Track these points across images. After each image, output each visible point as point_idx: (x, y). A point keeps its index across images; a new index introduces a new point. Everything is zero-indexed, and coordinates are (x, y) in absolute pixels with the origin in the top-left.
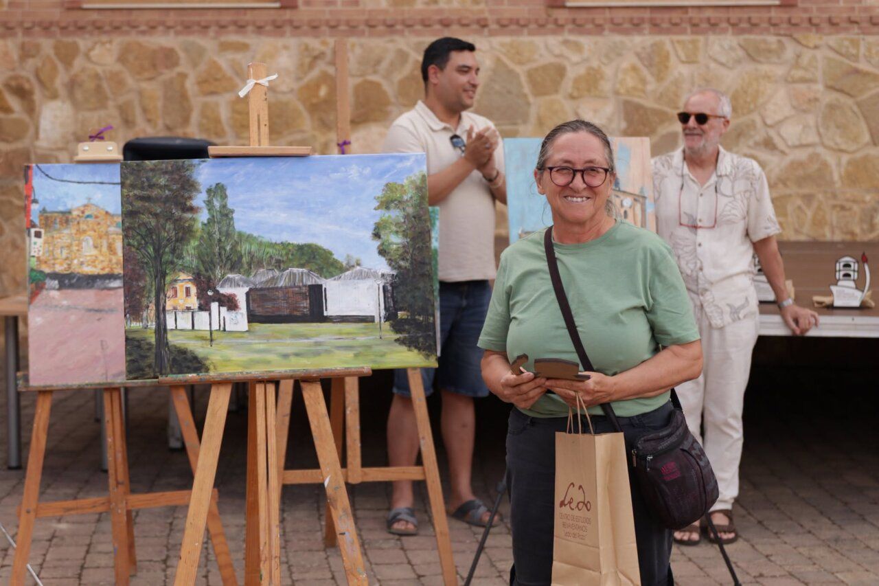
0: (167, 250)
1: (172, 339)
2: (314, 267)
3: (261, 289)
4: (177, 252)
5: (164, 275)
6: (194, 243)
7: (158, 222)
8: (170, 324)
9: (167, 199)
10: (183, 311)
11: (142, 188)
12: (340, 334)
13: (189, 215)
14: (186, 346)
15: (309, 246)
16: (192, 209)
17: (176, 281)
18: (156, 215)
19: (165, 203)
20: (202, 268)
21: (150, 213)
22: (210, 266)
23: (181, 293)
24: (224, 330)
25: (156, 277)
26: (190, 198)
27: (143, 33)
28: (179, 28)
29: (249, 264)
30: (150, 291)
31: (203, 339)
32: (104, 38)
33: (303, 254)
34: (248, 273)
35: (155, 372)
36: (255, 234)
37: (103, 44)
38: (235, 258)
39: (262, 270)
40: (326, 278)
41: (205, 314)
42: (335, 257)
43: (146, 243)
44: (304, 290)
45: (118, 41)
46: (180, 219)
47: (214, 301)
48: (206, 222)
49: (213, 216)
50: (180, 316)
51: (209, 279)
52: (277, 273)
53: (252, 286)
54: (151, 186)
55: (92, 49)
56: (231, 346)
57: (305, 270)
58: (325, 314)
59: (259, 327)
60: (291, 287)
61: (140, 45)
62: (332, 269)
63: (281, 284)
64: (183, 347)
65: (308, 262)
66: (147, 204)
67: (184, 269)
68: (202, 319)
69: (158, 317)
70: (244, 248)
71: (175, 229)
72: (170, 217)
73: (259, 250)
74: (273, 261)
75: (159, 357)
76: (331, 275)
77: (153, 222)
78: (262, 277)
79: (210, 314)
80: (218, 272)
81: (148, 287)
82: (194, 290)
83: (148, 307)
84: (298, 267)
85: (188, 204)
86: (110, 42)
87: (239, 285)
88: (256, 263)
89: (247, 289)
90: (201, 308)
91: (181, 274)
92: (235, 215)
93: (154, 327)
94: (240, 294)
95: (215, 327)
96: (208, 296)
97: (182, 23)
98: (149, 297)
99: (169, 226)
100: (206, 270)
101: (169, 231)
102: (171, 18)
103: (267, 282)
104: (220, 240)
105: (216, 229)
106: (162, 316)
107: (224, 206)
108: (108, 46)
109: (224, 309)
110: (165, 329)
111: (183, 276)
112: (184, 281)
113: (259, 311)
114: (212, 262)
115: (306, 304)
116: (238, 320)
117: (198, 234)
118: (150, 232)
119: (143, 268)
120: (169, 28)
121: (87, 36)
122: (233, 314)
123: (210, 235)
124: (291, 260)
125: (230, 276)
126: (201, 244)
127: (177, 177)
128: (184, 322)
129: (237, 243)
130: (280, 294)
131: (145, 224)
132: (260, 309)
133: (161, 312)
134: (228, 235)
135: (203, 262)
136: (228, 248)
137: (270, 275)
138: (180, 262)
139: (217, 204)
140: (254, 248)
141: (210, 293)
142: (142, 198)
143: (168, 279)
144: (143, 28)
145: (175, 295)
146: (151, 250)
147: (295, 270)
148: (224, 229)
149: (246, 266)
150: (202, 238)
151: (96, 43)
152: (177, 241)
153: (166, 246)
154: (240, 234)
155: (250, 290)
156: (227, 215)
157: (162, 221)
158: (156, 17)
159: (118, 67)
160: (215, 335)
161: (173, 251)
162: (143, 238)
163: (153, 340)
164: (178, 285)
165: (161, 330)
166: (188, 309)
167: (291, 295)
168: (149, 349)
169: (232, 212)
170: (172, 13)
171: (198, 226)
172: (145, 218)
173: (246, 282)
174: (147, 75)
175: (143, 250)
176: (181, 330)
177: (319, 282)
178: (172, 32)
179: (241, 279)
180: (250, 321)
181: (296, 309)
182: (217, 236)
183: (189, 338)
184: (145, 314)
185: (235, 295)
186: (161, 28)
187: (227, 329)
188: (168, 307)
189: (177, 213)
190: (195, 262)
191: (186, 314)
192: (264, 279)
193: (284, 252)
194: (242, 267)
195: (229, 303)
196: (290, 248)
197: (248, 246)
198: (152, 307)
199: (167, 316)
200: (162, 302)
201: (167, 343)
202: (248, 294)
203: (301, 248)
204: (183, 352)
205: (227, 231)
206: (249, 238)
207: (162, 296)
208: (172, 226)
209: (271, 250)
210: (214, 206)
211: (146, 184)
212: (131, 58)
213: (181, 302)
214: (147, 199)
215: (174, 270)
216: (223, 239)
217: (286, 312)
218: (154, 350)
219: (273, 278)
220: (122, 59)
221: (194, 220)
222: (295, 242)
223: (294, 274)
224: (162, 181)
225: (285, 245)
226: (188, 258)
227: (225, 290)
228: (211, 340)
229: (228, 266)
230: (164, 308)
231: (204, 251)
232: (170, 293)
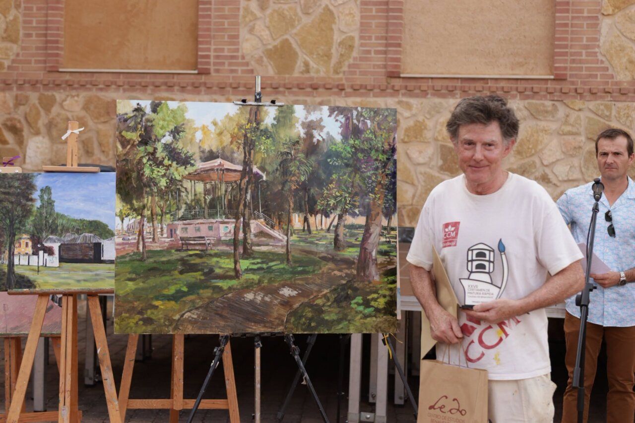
0: (17, 221)
1: (17, 270)
2: (97, 233)
3: (68, 244)
4: (23, 223)
5: (14, 235)
6: (32, 218)
7: (13, 206)
8: (16, 261)
9: (18, 194)
10: (24, 255)
11: (5, 188)
12: (110, 270)
13: (30, 203)
14: (24, 274)
15: (95, 222)
16: (32, 200)
17: (21, 238)
18: (12, 203)
19: (17, 196)
20: (36, 232)
21: (9, 201)
22: (40, 231)
23: (23, 245)
24: (46, 266)
25: (10, 236)
26: (31, 194)
27: (101, 89)
28: (126, 87)
29: (62, 231)
30: (6, 244)
31: (33, 270)
32: (74, 93)
33: (91, 226)
34: (61, 235)
35: (6, 287)
36: (66, 214)
37: (73, 97)
38: (54, 227)
39: (68, 234)
40: (103, 239)
41: (35, 257)
42: (110, 228)
43: (6, 218)
44: (91, 245)
45: (83, 95)
46: (25, 205)
47: (41, 250)
48: (39, 207)
49: (43, 204)
50: (22, 257)
51: (39, 238)
52: (76, 236)
53: (62, 242)
54: (10, 187)
55: (65, 100)
56: (49, 275)
57: (92, 235)
58: (102, 259)
59: (65, 265)
60: (84, 244)
61: (99, 98)
62: (107, 235)
63: (79, 242)
64: (22, 274)
65: (94, 230)
66: (7, 197)
67: (26, 232)
68: (34, 260)
69: (10, 258)
70: (59, 221)
71: (22, 210)
72: (19, 204)
73: (67, 223)
74: (75, 229)
75: (9, 279)
76: (107, 238)
77: (10, 206)
78: (68, 238)
79: (38, 257)
80: (44, 234)
81: (5, 241)
82: (30, 244)
83: (4, 252)
84: (88, 233)
85: (30, 197)
86: (78, 96)
87: (55, 242)
88: (65, 230)
89: (59, 244)
90: (34, 254)
91: (24, 235)
92: (55, 204)
93: (7, 263)
94: (56, 247)
95: (41, 264)
96: (38, 246)
97: (129, 82)
98: (5, 247)
99: (19, 209)
100: (38, 233)
101: (19, 211)
102: (121, 80)
103: (71, 240)
104: (46, 217)
105: (45, 211)
106: (12, 257)
107: (50, 199)
108: (76, 98)
109: (46, 255)
110: (13, 265)
111: (25, 236)
112: (25, 239)
113: (65, 256)
114: (41, 229)
115: (92, 253)
116: (53, 261)
117: (35, 214)
118: (8, 211)
119: (3, 231)
120: (119, 86)
121: (62, 91)
122: (51, 257)
123: (41, 214)
124: (84, 229)
125: (51, 236)
126: (35, 219)
127: (25, 182)
128: (24, 261)
129: (55, 219)
130: (78, 247)
131: (5, 207)
132: (66, 255)
133: (11, 255)
134: (51, 214)
135: (36, 229)
136: (50, 221)
137: (73, 237)
138: (23, 228)
139: (46, 197)
140: (64, 222)
141: (39, 246)
142: (5, 193)
143: (17, 237)
144: (101, 86)
145: (20, 246)
146: (8, 221)
147: (87, 234)
148: (49, 211)
149: (60, 231)
150: (36, 215)
151: (68, 96)
152: (22, 217)
153: (16, 219)
154: (57, 214)
155: (62, 244)
156: (51, 203)
157: (15, 206)
158: (110, 78)
159: (83, 113)
160: (40, 268)
161: (20, 222)
162: (4, 215)
163: (6, 270)
164: (22, 241)
165: (11, 265)
166: (27, 254)
167: (83, 248)
168: (4, 275)
169: (54, 202)
170: (121, 76)
171: (35, 209)
172: (6, 204)
173: (59, 240)
174: (102, 119)
175: (4, 222)
176: (23, 265)
177: (100, 241)
178: (121, 89)
179: (57, 239)
180: (60, 262)
181: (86, 255)
182: (45, 215)
183: (26, 270)
184: (2, 256)
185: (53, 247)
186: (113, 86)
187: (47, 265)
188: (16, 252)
189: (23, 201)
190: (32, 228)
191: (25, 257)
192: (69, 239)
193: (81, 225)
194: (57, 232)
195: (50, 251)
196: (85, 222)
197: (61, 221)
198: (7, 252)
199: (15, 257)
200: (12, 250)
201: (14, 272)
202: (60, 247)
203: (91, 222)
204: (22, 277)
205: (51, 212)
206: (63, 216)
207: (12, 246)
208: (20, 209)
209: (74, 223)
210: (44, 198)
211: (7, 186)
212: (92, 108)
213: (23, 250)
214: (8, 194)
215: (20, 233)
216: (48, 216)
217: (80, 257)
218: (6, 276)
219: (74, 239)
220: (86, 108)
221: (33, 206)
222: (88, 219)
223: (86, 237)
224: (16, 184)
225: (82, 221)
226: (28, 227)
227: (47, 244)
228: (38, 271)
229: (50, 231)
230: (13, 253)
231: (37, 223)
232: (17, 245)
